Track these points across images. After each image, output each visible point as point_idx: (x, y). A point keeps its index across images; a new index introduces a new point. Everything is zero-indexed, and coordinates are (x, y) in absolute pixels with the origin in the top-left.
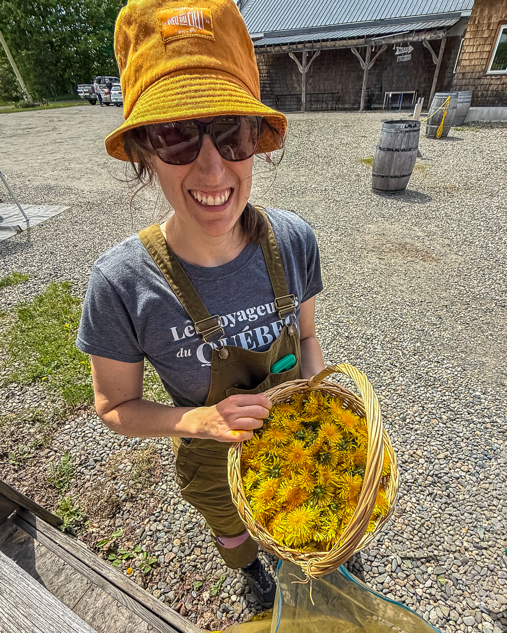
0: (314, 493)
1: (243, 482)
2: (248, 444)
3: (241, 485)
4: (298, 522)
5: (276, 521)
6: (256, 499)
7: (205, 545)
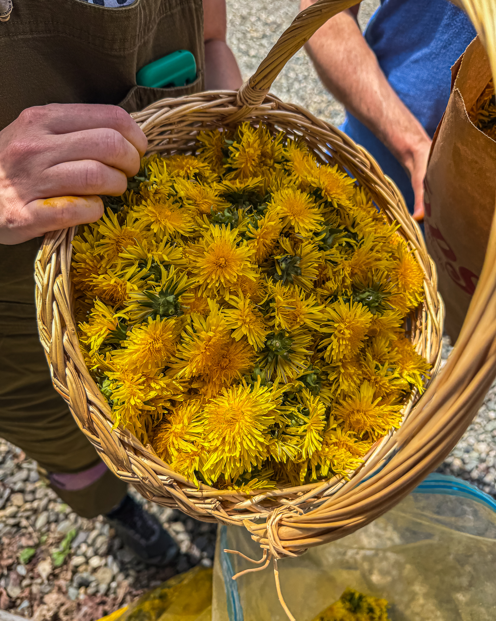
0: (266, 351)
1: (80, 333)
2: (89, 238)
3: (76, 342)
4: (231, 422)
5: (176, 427)
6: (117, 375)
7: (30, 487)
